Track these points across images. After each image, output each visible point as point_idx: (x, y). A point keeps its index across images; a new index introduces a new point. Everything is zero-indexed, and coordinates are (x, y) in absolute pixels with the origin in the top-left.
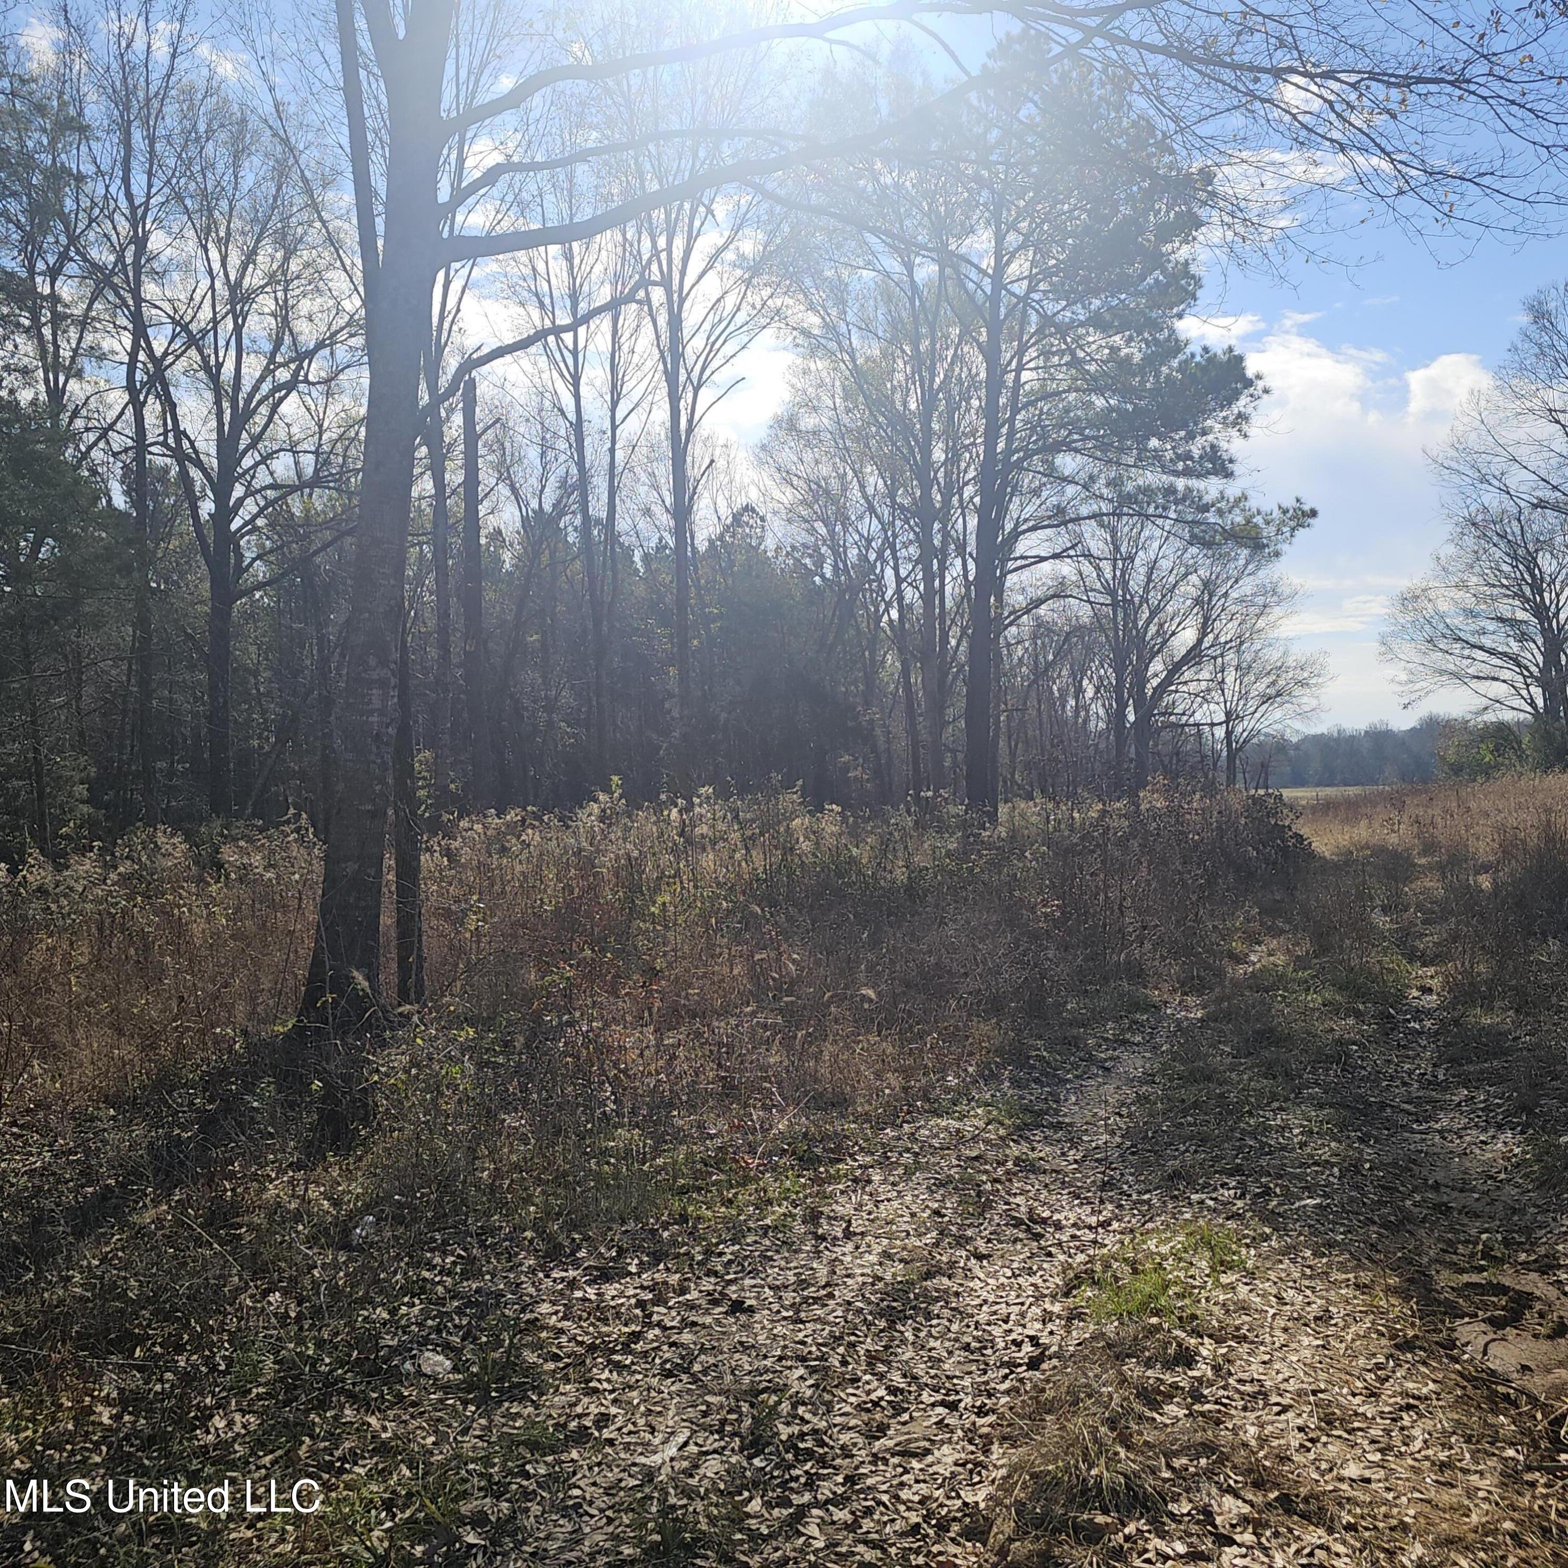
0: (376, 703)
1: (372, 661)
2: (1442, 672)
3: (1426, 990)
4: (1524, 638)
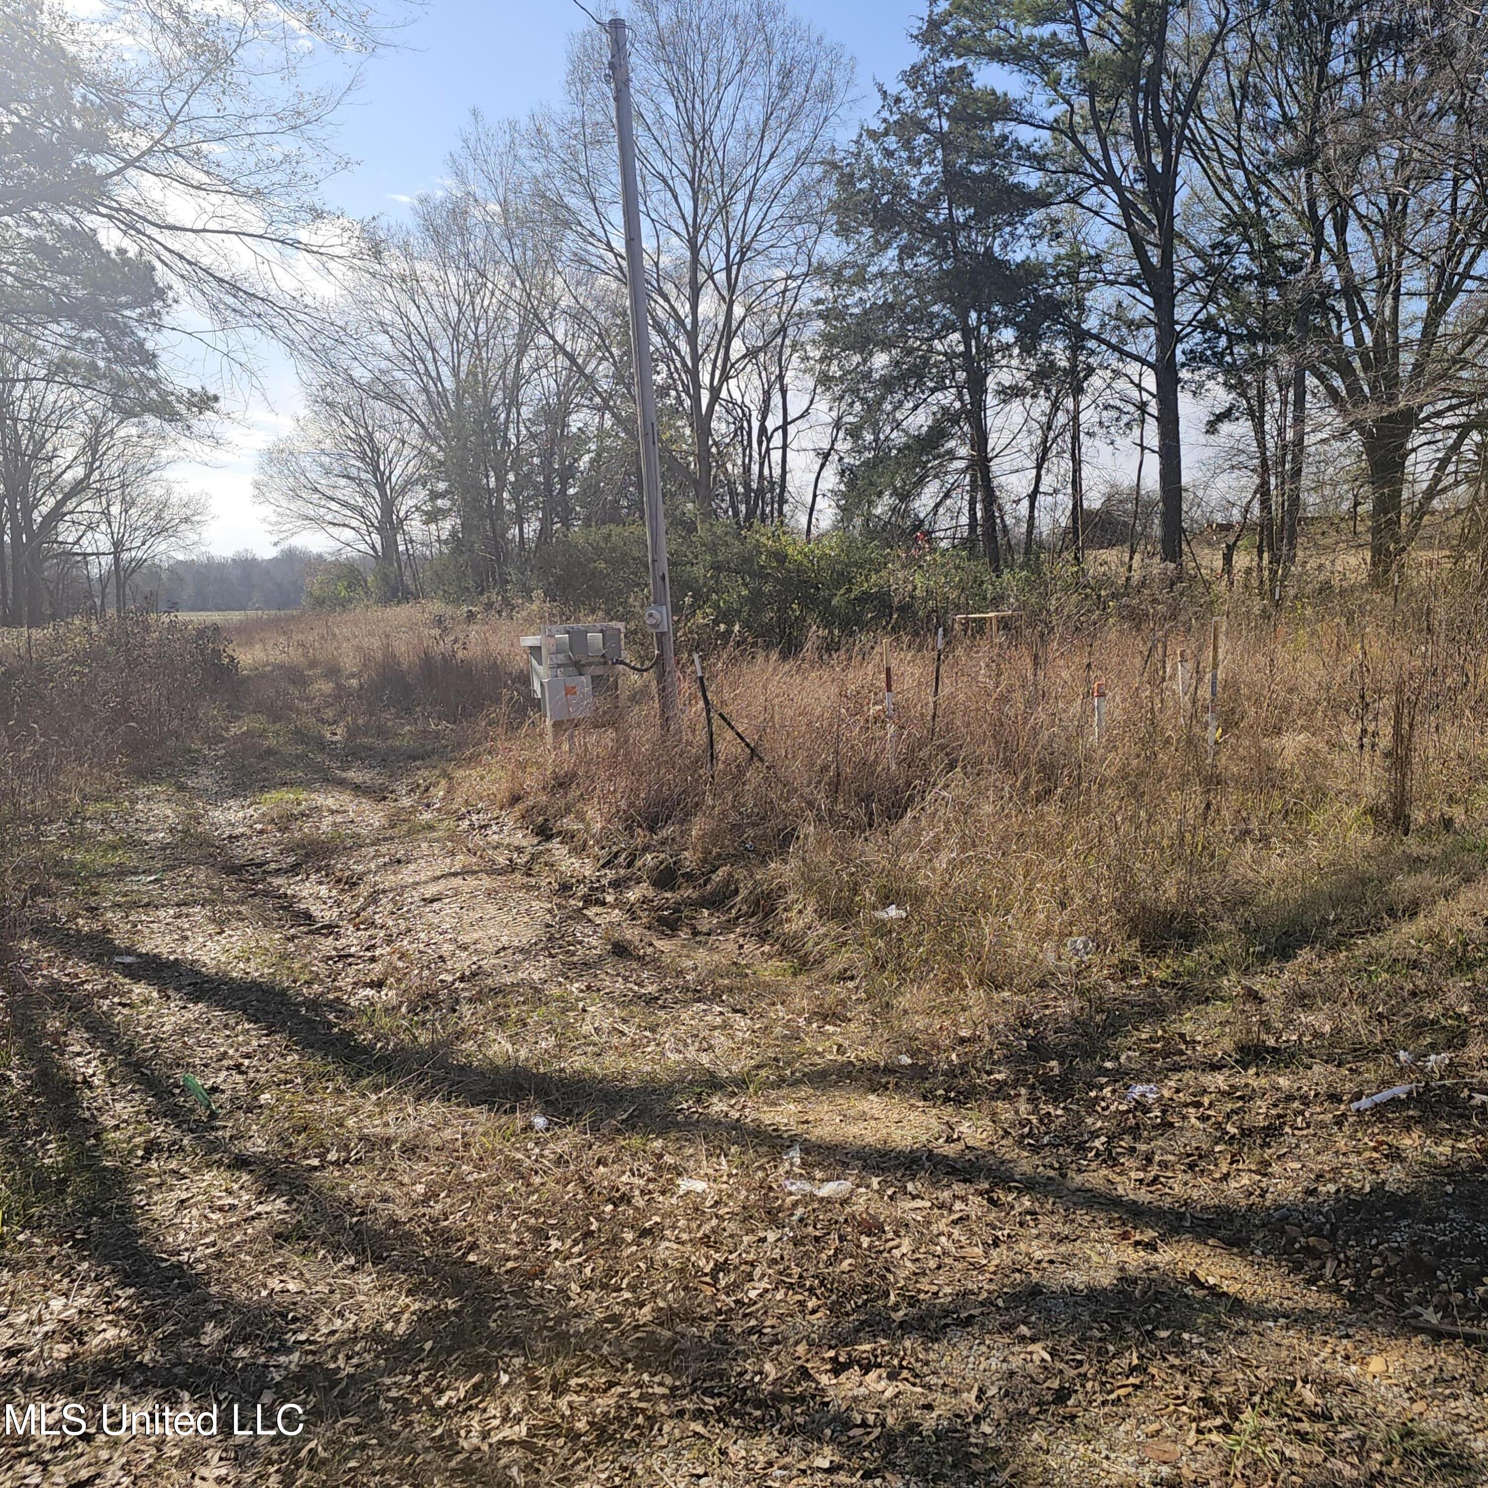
4: (366, 494)
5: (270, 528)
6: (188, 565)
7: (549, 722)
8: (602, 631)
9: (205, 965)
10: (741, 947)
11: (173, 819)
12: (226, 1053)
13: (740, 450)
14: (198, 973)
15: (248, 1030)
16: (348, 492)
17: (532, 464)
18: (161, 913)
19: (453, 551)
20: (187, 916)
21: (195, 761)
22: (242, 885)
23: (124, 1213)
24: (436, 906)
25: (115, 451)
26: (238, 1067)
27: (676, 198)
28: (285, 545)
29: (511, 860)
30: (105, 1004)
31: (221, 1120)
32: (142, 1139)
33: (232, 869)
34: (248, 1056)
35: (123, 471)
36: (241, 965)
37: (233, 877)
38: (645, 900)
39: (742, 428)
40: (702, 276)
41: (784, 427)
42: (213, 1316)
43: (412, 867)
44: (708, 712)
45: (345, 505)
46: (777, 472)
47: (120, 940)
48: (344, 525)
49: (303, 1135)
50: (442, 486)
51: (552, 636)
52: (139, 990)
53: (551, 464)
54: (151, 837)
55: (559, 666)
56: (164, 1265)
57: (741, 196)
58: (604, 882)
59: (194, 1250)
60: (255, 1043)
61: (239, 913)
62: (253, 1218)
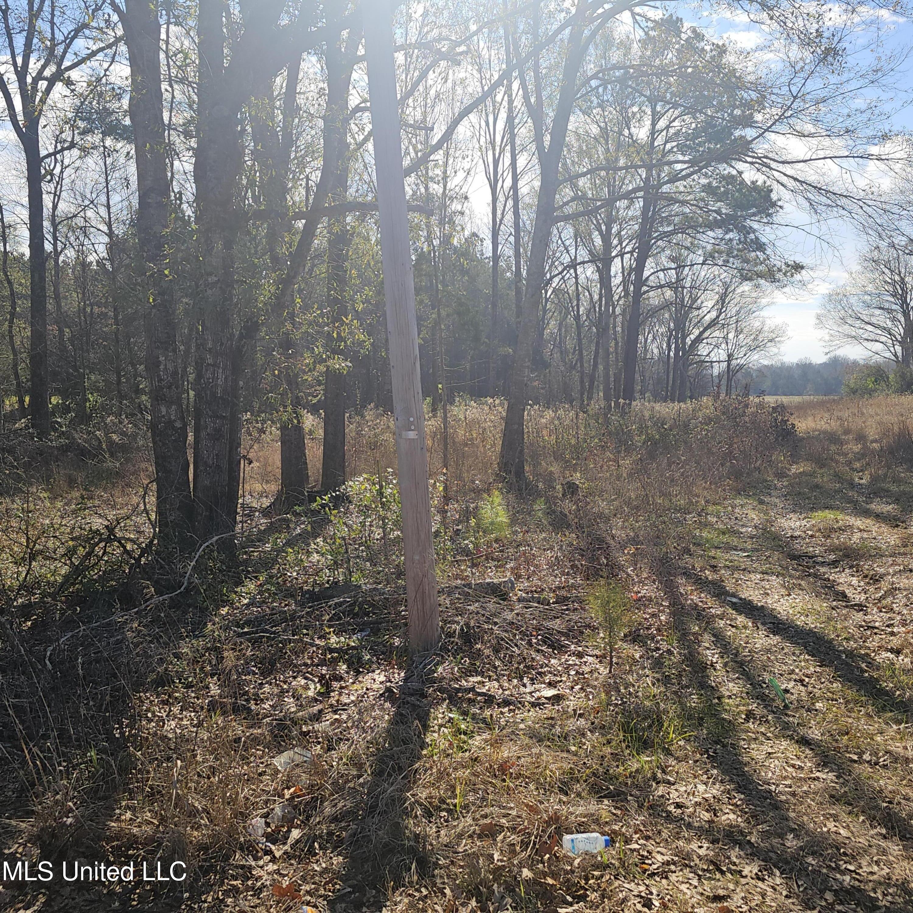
2: (848, 336)
4: (894, 319)
5: (824, 344)
9: (779, 613)
11: (756, 521)
12: (793, 670)
14: (775, 617)
15: (807, 660)
16: (881, 318)
18: (752, 576)
20: (768, 581)
21: (768, 488)
22: (800, 567)
23: (735, 749)
25: (735, 301)
26: (801, 681)
28: (832, 355)
30: (722, 623)
31: (791, 711)
32: (745, 708)
33: (793, 557)
34: (807, 676)
35: (738, 313)
36: (802, 618)
37: (794, 562)
42: (792, 830)
45: (878, 327)
47: (729, 586)
48: (876, 341)
49: (846, 737)
52: (741, 620)
54: (743, 530)
56: (760, 788)
59: (778, 786)
60: (812, 669)
61: (800, 585)
62: (814, 779)
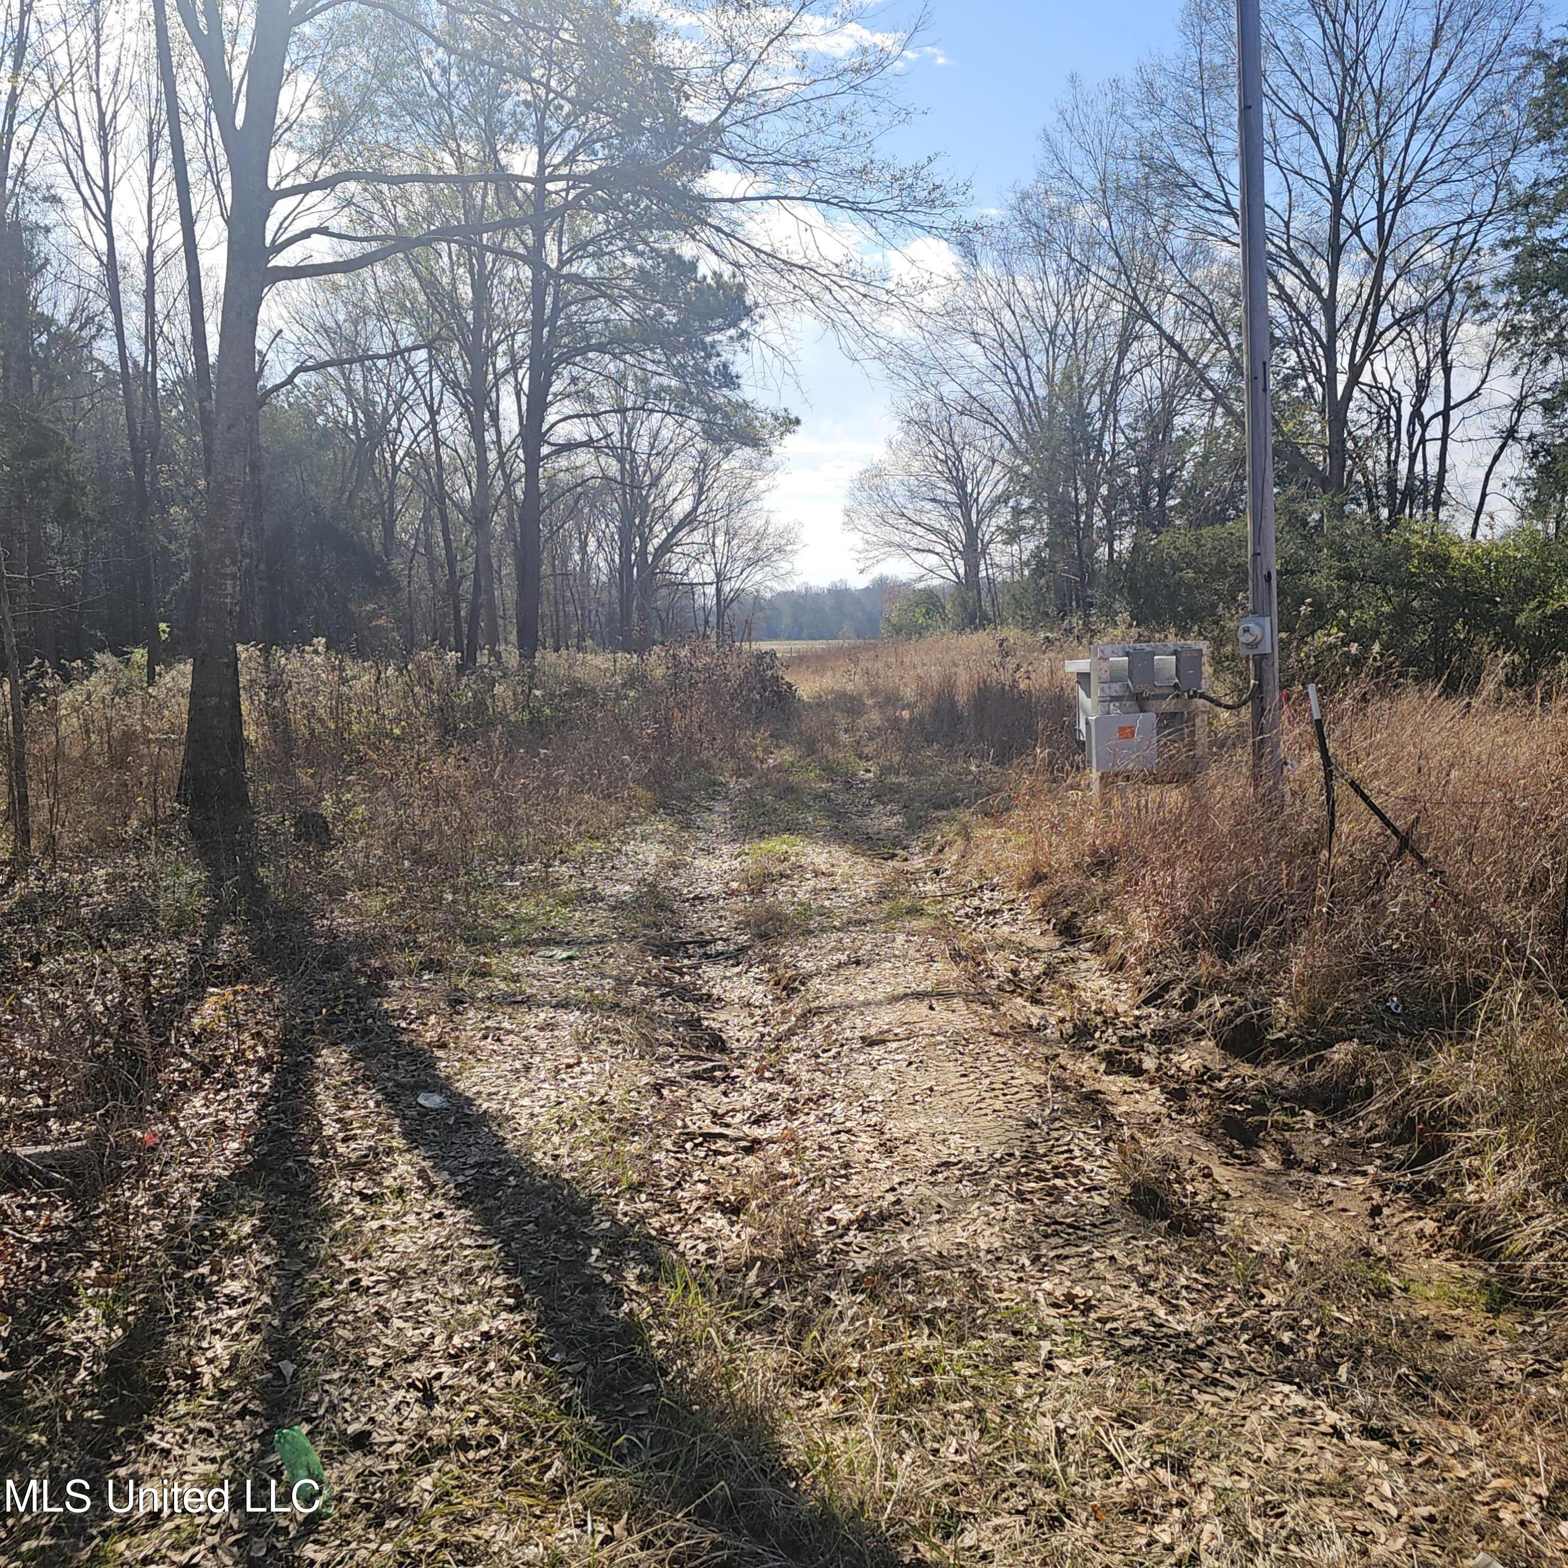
0: (230, 590)
1: (228, 561)
2: (890, 544)
3: (868, 771)
4: (952, 518)
5: (857, 556)
6: (785, 596)
7: (1095, 775)
8: (1175, 653)
9: (516, 1129)
10: (1376, 1211)
11: (650, 868)
13: (1384, 445)
14: (500, 1142)
16: (935, 516)
17: (1128, 475)
19: (1033, 573)
21: (715, 796)
22: (664, 975)
24: (877, 1052)
25: (720, 484)
27: (1316, 140)
29: (1015, 972)
33: (667, 949)
35: (727, 503)
36: (557, 1137)
37: (660, 961)
38: (1205, 1076)
39: (1389, 418)
40: (1344, 234)
41: (1445, 414)
43: (873, 973)
44: (1329, 776)
45: (931, 530)
46: (1433, 469)
48: (930, 551)
50: (1026, 503)
51: (1106, 659)
52: (403, 1168)
53: (1149, 472)
55: (1114, 699)
57: (1401, 128)
58: (1145, 1029)
